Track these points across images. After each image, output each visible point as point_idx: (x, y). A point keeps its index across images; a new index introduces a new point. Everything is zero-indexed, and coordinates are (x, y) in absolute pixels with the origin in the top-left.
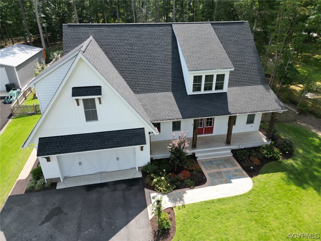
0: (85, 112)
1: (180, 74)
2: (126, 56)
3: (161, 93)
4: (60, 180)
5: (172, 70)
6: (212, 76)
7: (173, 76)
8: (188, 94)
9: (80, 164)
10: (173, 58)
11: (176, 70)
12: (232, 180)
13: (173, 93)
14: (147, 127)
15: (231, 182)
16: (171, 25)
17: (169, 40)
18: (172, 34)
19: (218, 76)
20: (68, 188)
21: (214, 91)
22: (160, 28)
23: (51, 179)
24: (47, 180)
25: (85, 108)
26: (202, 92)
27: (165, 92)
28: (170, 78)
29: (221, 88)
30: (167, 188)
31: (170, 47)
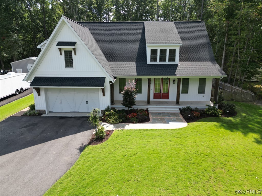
0: (65, 60)
1: (144, 52)
2: (108, 40)
3: (127, 62)
4: (45, 112)
5: (138, 49)
6: (166, 50)
7: (139, 53)
8: (147, 64)
9: (61, 102)
10: (140, 42)
11: (142, 49)
12: (170, 123)
13: (136, 63)
14: (108, 76)
15: (169, 123)
16: (143, 23)
17: (141, 31)
18: (143, 28)
19: (170, 50)
20: (49, 117)
21: (167, 62)
22: (136, 24)
23: (40, 110)
24: (37, 110)
25: (65, 58)
26: (158, 62)
27: (130, 62)
28: (136, 54)
29: (174, 60)
30: (116, 120)
31: (140, 35)
